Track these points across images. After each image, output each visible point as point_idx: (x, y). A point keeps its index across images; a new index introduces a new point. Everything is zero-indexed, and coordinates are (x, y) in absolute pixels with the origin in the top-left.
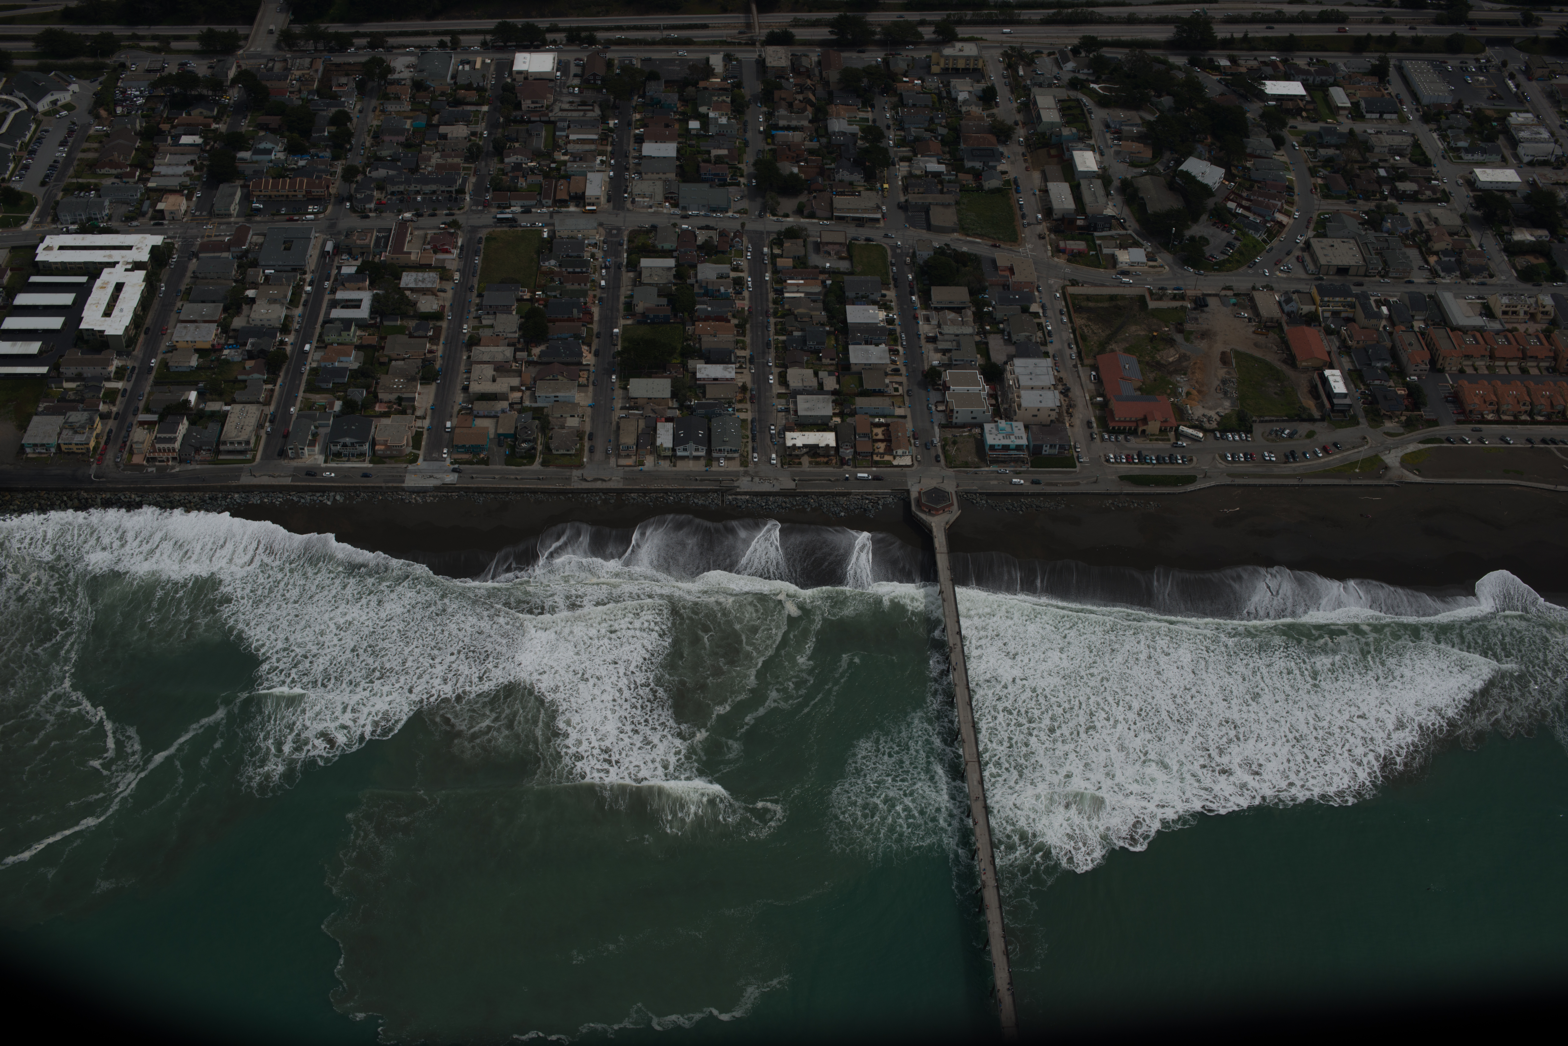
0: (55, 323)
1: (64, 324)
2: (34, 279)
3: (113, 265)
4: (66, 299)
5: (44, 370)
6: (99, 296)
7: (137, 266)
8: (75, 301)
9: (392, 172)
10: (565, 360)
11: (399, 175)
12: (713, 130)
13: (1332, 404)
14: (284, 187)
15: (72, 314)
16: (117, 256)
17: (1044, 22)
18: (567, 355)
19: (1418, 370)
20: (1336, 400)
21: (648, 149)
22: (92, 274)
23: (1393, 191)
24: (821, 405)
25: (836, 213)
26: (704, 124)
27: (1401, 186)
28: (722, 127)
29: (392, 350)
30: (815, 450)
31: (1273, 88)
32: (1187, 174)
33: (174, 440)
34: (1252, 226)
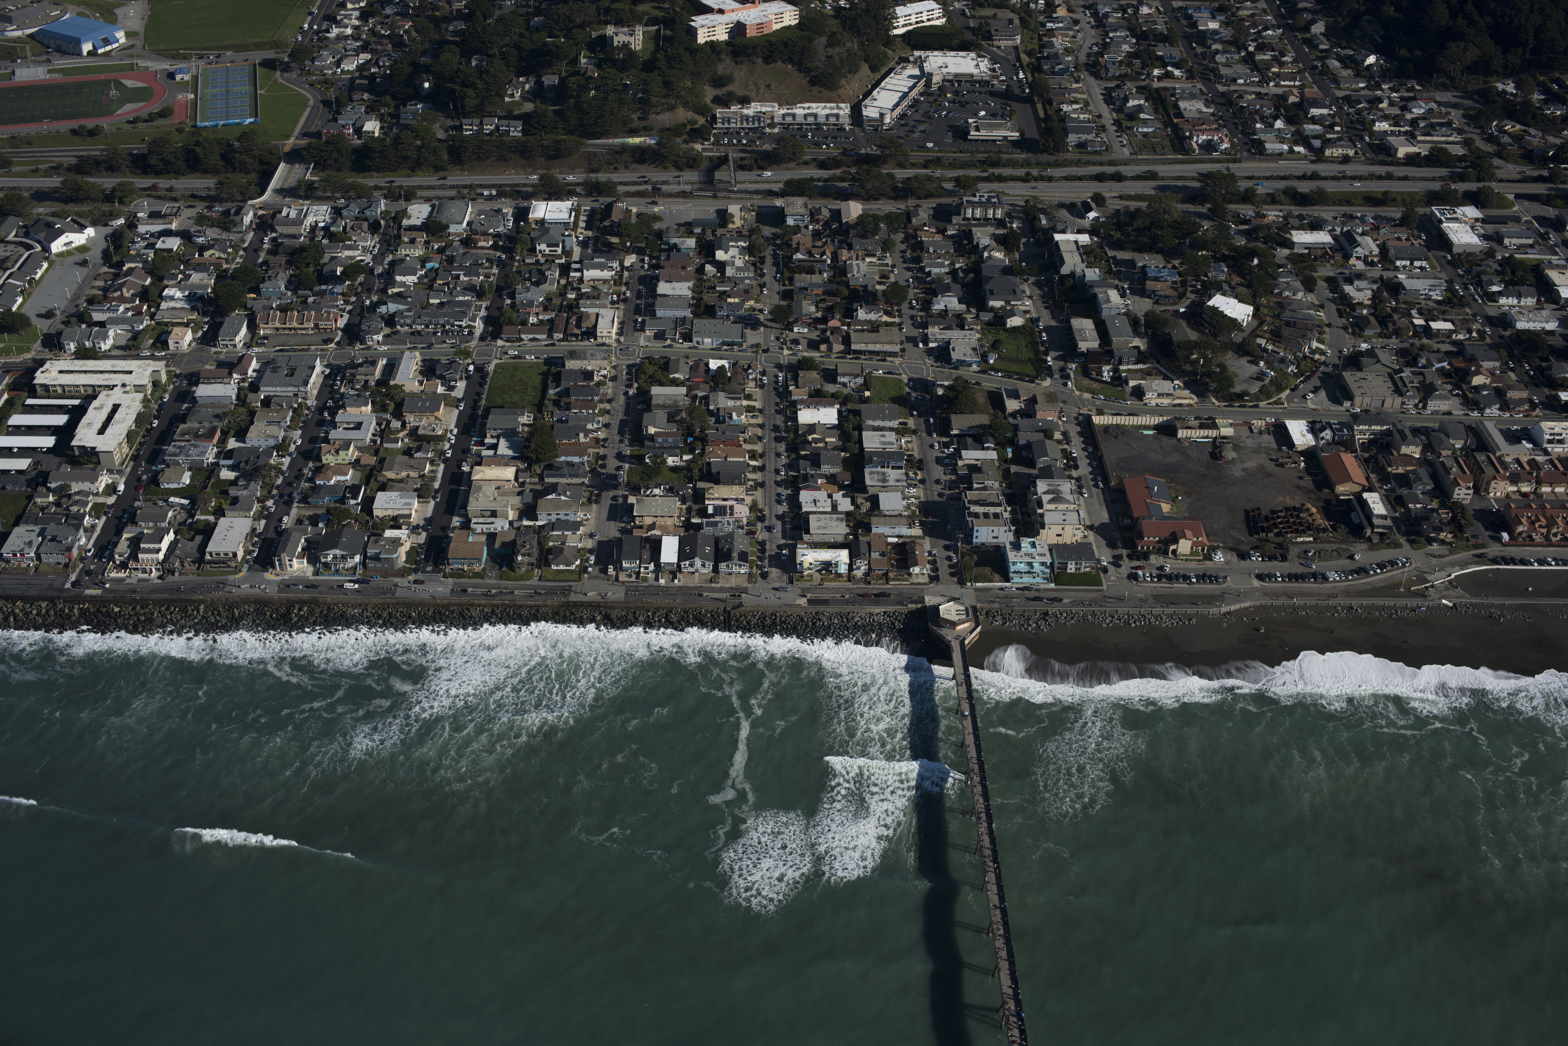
0: (47, 441)
1: (56, 442)
2: (30, 401)
3: (111, 388)
6: (94, 416)
7: (137, 389)
8: (69, 421)
9: (402, 307)
10: (569, 481)
11: (409, 310)
12: (729, 272)
13: (1372, 526)
14: (291, 320)
15: (64, 434)
16: (117, 379)
17: (1067, 178)
18: (572, 476)
19: (1462, 494)
20: (1376, 521)
21: (663, 288)
22: (90, 395)
23: (1427, 330)
24: (834, 523)
25: (854, 347)
26: (721, 266)
27: (1435, 325)
28: (739, 269)
29: (391, 469)
30: (827, 567)
31: (1302, 237)
32: (1214, 309)
33: (158, 551)
34: (1282, 361)
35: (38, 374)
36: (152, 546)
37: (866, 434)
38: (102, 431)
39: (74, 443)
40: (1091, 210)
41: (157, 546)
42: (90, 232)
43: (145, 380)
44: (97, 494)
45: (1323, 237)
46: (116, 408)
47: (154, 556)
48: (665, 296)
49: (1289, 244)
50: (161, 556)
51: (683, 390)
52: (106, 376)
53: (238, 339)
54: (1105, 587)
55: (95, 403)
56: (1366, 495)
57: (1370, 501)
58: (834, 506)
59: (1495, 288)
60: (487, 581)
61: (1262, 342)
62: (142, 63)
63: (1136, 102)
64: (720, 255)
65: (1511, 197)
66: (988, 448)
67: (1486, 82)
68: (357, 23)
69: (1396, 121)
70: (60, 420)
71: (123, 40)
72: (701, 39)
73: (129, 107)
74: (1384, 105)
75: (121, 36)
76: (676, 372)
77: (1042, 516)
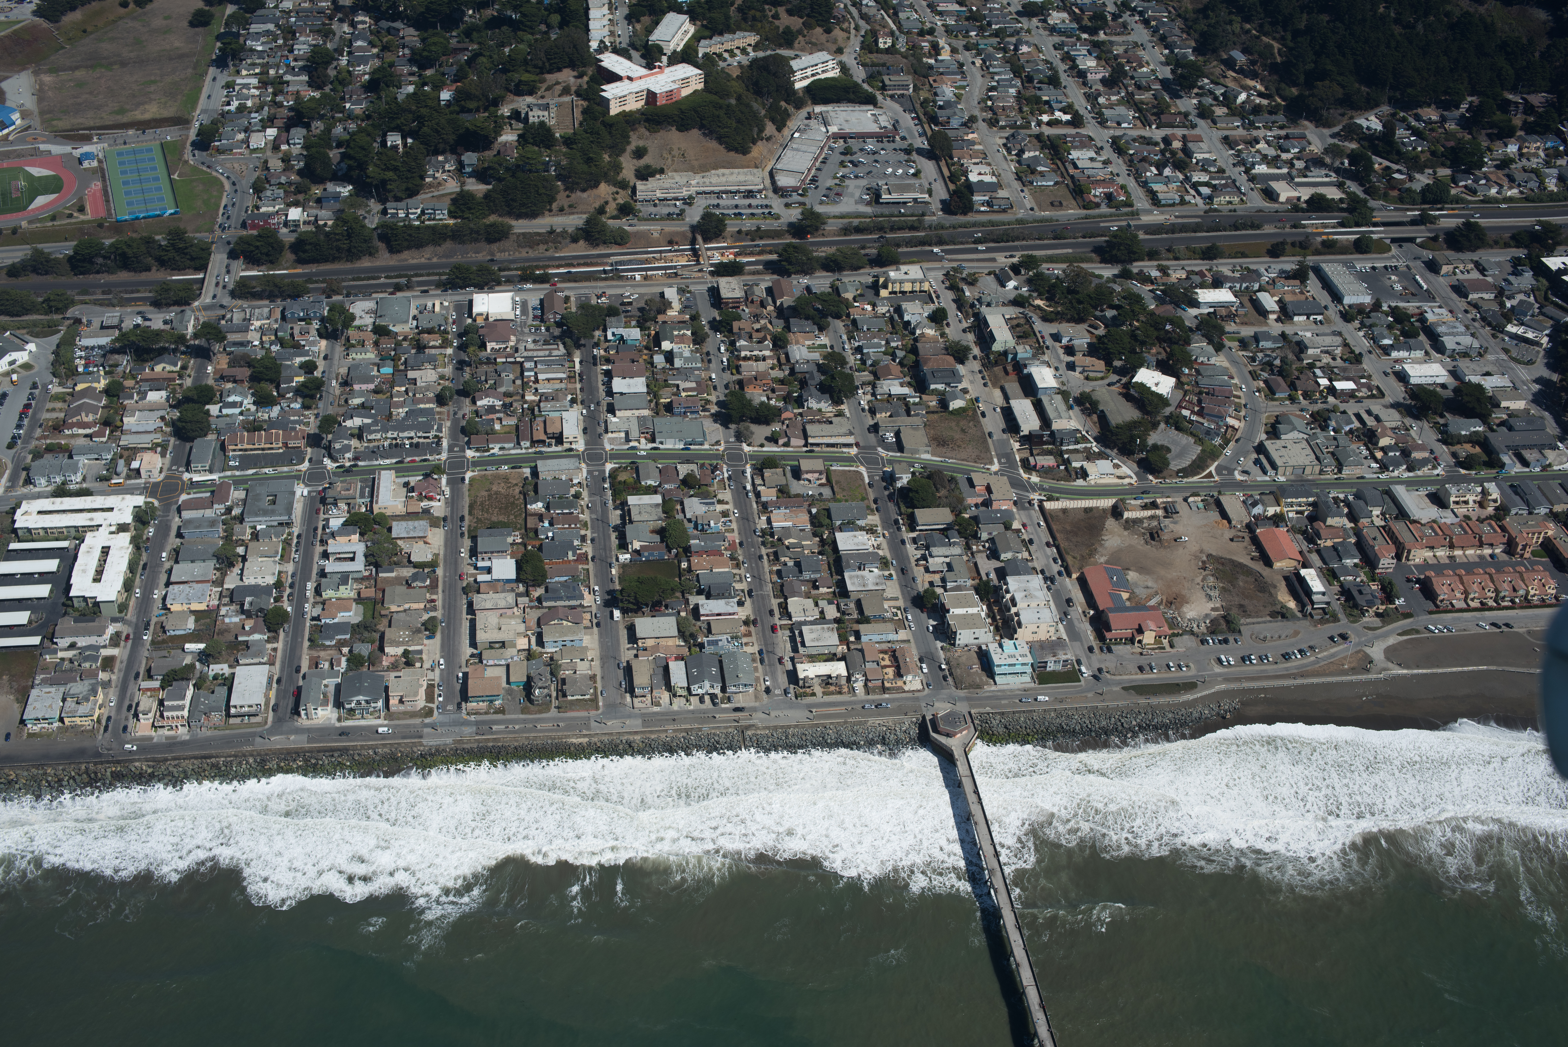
0: (43, 591)
1: (51, 591)
2: (14, 546)
3: (96, 528)
4: (51, 565)
5: (35, 640)
6: (86, 562)
7: (122, 528)
8: (61, 567)
10: (567, 603)
11: (375, 423)
12: (678, 363)
15: (60, 581)
16: (98, 518)
18: (569, 598)
19: (1387, 563)
21: (618, 385)
22: (76, 538)
23: (1332, 390)
24: (827, 634)
25: (810, 441)
26: (669, 357)
27: (1340, 385)
28: (687, 360)
29: (393, 602)
30: (827, 680)
31: (1206, 296)
33: (183, 707)
34: (1208, 432)
35: (18, 515)
36: (175, 703)
37: (839, 536)
38: (97, 579)
39: (74, 592)
41: (180, 703)
42: (31, 347)
43: (128, 518)
44: (105, 647)
45: (1224, 295)
46: (106, 551)
47: (179, 713)
48: (622, 394)
49: (1195, 304)
50: (185, 713)
51: (658, 499)
52: (88, 515)
54: (1083, 683)
55: (83, 548)
57: (1308, 578)
58: (822, 614)
59: (1387, 342)
60: (508, 716)
61: (1186, 413)
63: (1032, 154)
64: (666, 345)
65: (1388, 241)
68: (256, 92)
69: (1273, 162)
71: (18, 122)
72: (614, 110)
74: (1261, 146)
75: (16, 116)
76: (648, 478)
77: (1017, 614)
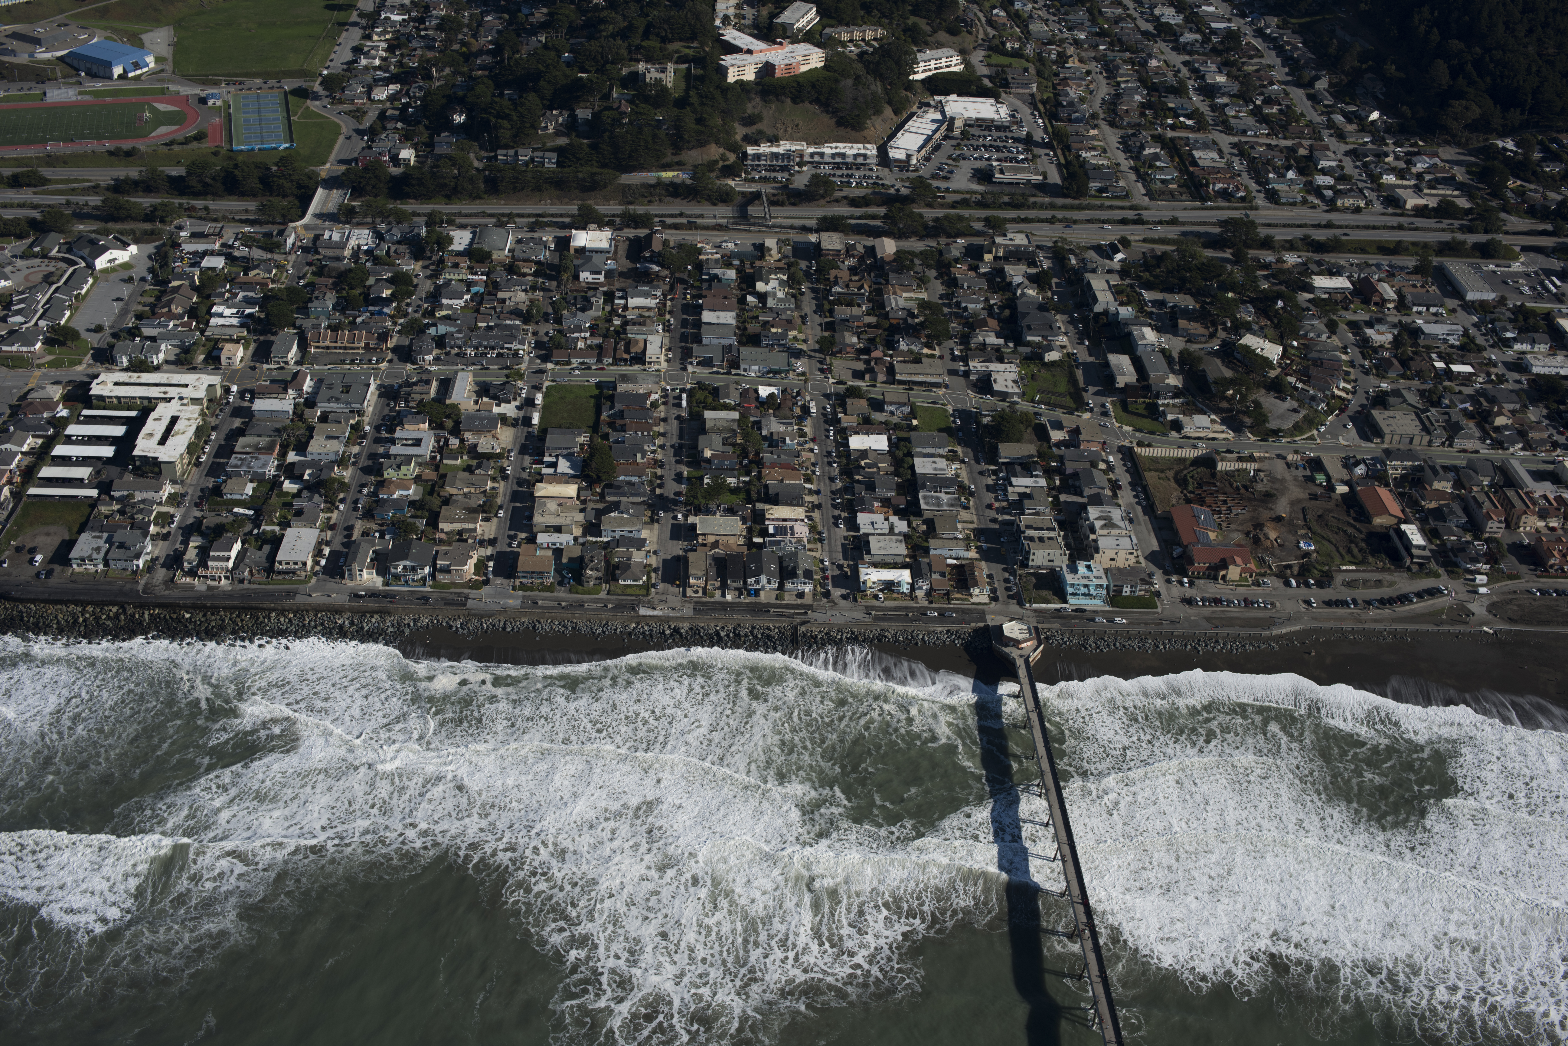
0: (108, 451)
1: (116, 451)
2: (87, 412)
3: (169, 400)
5: (94, 493)
6: (154, 427)
7: (194, 401)
8: (127, 432)
9: (452, 329)
10: (631, 499)
11: (459, 332)
12: (771, 303)
13: (1412, 556)
14: (342, 339)
15: (125, 444)
16: (173, 392)
17: (1088, 221)
18: (633, 495)
19: (1494, 527)
20: (1415, 552)
21: (707, 316)
22: (146, 408)
23: (1448, 372)
24: (894, 545)
25: (898, 377)
26: (762, 297)
27: (1456, 368)
28: (780, 300)
29: (453, 485)
30: (889, 586)
31: (1321, 282)
32: (1247, 348)
33: (228, 559)
34: (1313, 398)
35: (93, 385)
36: (221, 554)
37: (917, 461)
38: (162, 442)
39: (136, 452)
40: (1118, 251)
41: (226, 554)
42: (133, 249)
43: (201, 394)
44: (160, 504)
45: (1341, 283)
46: (174, 420)
47: (224, 564)
48: (710, 324)
49: (1310, 288)
50: (230, 564)
51: (735, 415)
52: (163, 389)
53: (290, 356)
54: (1159, 610)
55: (153, 415)
56: (1403, 527)
57: (1408, 532)
58: (891, 528)
59: (1509, 335)
60: (555, 594)
61: (1292, 380)
62: (173, 88)
63: (1152, 151)
64: (760, 286)
65: (1518, 249)
66: (1037, 476)
67: (1487, 140)
68: (384, 54)
69: (1401, 174)
70: (119, 431)
71: (152, 65)
72: (731, 79)
73: (163, 130)
74: (1389, 159)
75: (150, 60)
76: (728, 397)
77: (1095, 541)
